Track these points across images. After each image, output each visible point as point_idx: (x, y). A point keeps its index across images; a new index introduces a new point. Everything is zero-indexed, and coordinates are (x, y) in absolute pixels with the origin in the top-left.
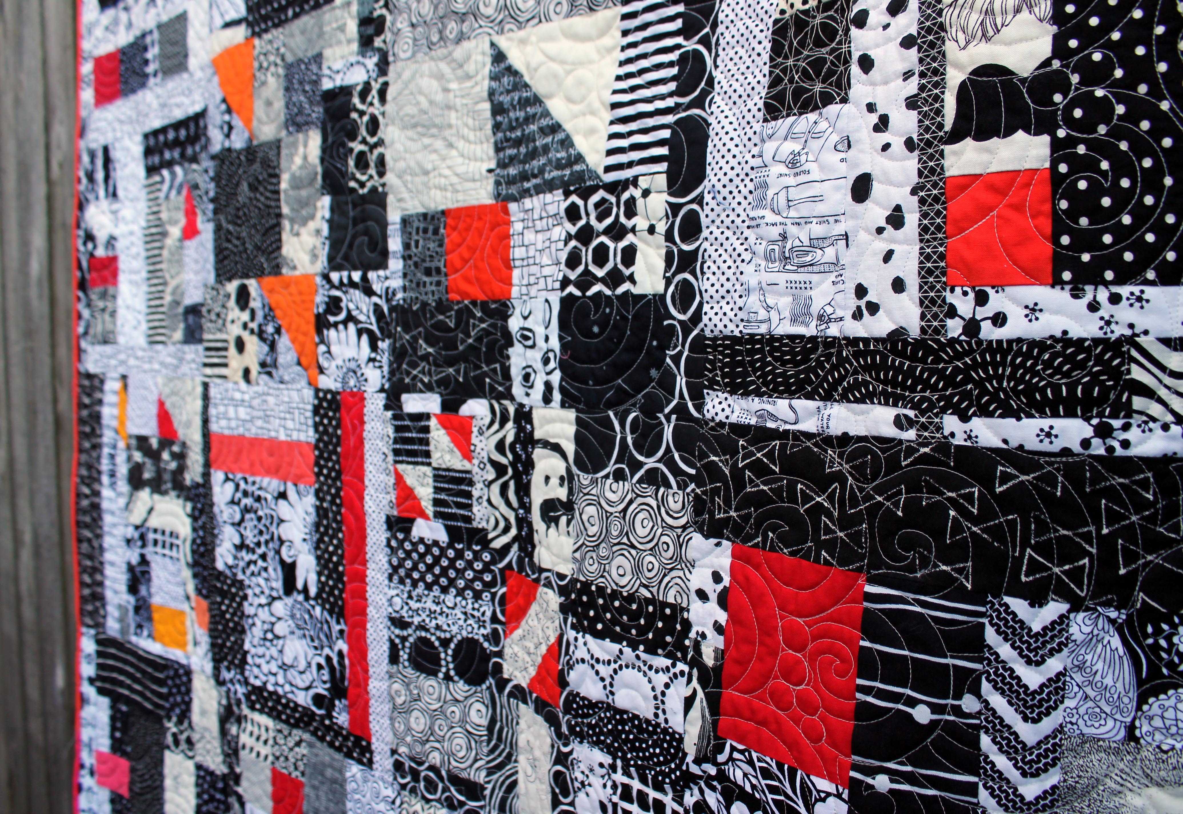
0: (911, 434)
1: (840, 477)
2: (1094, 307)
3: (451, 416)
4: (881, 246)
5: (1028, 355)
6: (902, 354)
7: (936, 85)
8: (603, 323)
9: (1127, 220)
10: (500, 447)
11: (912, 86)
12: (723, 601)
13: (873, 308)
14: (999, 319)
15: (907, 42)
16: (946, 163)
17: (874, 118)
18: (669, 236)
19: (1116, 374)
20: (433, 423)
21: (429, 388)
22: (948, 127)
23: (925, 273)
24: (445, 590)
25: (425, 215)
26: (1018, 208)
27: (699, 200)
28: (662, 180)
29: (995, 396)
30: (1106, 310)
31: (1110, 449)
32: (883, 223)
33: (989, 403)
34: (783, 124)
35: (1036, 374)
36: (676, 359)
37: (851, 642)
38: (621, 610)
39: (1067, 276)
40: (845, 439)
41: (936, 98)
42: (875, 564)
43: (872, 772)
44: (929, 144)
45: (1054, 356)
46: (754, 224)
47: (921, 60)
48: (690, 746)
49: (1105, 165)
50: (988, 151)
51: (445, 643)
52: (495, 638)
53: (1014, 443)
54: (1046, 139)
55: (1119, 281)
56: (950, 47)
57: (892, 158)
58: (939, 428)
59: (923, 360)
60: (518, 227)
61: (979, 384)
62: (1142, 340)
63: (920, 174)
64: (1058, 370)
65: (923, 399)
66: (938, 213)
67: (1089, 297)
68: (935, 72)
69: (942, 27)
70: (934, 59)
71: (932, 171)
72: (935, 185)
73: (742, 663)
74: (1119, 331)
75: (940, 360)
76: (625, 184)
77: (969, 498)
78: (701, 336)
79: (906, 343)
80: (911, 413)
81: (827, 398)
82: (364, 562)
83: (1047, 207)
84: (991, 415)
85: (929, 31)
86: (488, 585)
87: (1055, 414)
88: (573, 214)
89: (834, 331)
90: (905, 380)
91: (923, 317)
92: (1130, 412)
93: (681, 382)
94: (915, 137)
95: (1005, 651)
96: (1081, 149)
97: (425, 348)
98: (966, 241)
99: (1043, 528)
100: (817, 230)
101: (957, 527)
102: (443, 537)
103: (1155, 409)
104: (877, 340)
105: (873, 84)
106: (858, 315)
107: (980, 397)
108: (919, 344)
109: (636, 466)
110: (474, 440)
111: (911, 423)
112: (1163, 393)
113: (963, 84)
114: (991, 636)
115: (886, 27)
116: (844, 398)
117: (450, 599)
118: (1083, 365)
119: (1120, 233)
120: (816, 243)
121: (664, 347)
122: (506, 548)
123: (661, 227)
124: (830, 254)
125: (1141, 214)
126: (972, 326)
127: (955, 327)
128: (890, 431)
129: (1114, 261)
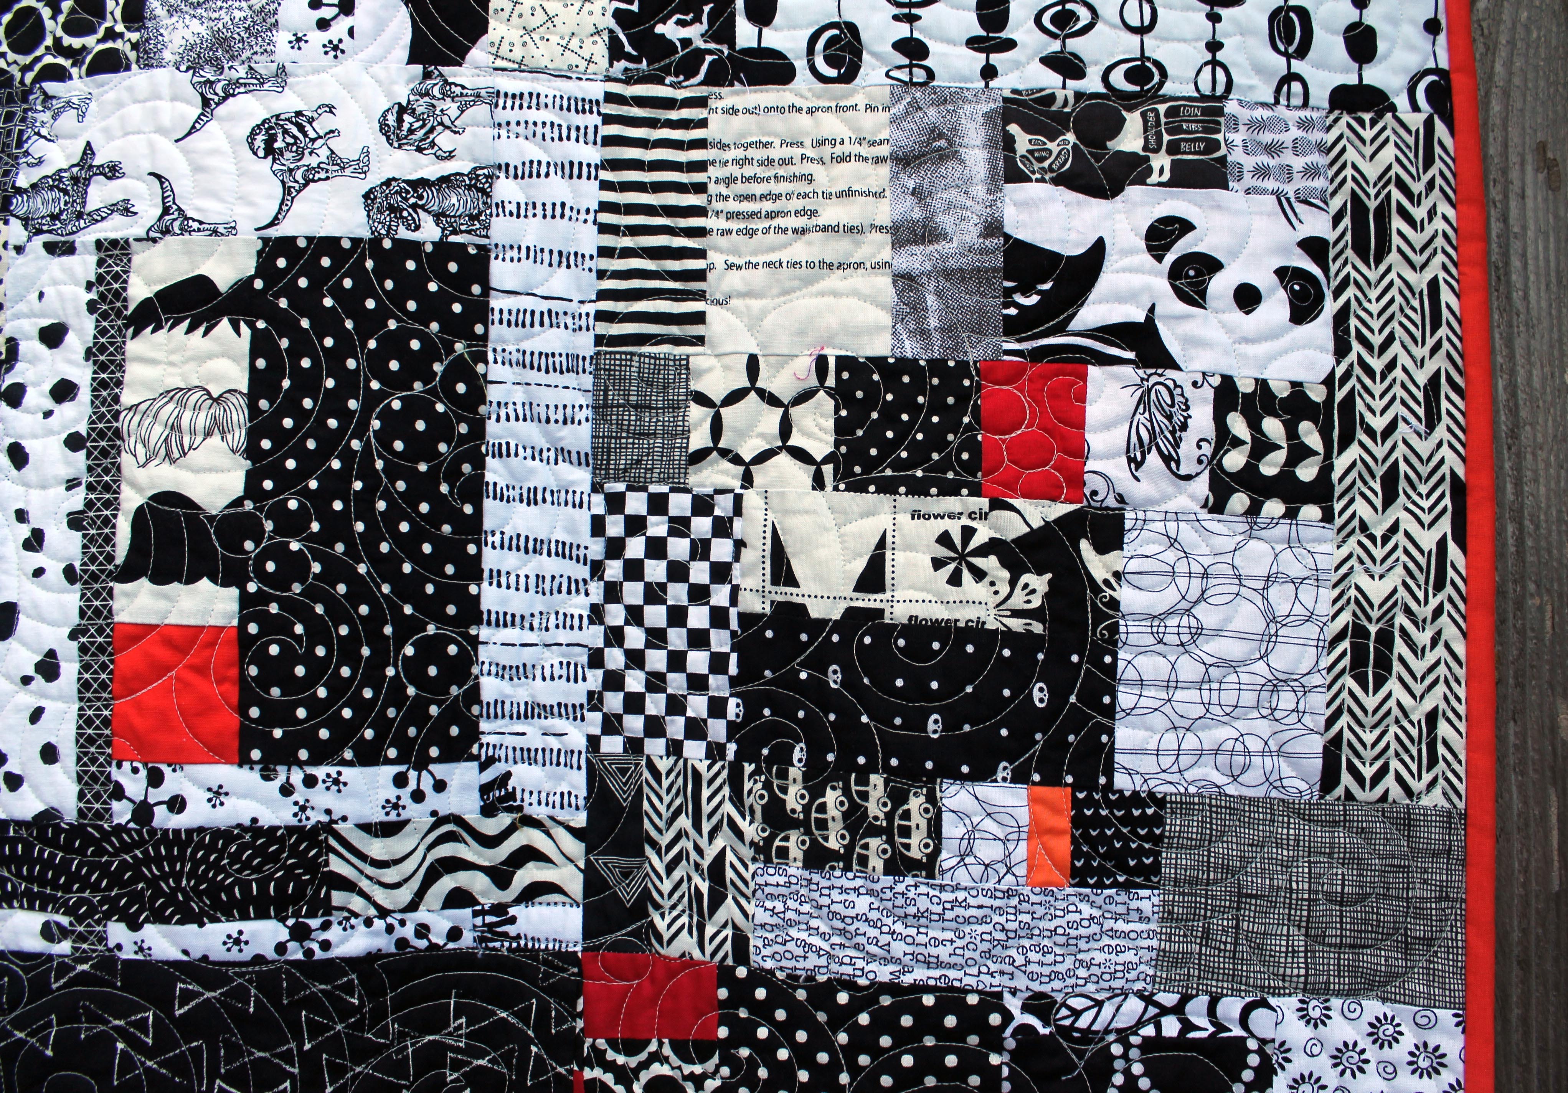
0: (65, 947)
2: (287, 790)
4: (28, 700)
5: (211, 848)
6: (53, 843)
7: (107, 504)
9: (322, 692)
11: (77, 500)
13: (14, 782)
14: (177, 804)
15: (74, 442)
16: (116, 605)
17: (25, 531)
19: (313, 866)
22: (120, 560)
23: (84, 741)
26: (201, 670)
29: (171, 899)
30: (301, 794)
31: (309, 953)
32: (30, 671)
33: (164, 906)
35: (220, 870)
39: (256, 754)
41: (107, 521)
44: (94, 577)
45: (242, 848)
47: (90, 469)
49: (299, 629)
50: (166, 597)
53: (196, 954)
54: (234, 592)
55: (315, 761)
56: (126, 459)
57: (47, 588)
58: (102, 939)
59: (81, 851)
61: (152, 883)
62: (340, 827)
63: (82, 614)
64: (247, 865)
65: (81, 902)
66: (104, 667)
67: (281, 779)
68: (107, 488)
69: (118, 434)
70: (107, 471)
71: (97, 612)
72: (100, 631)
74: (316, 817)
75: (103, 852)
77: (142, 1025)
79: (58, 829)
80: (65, 920)
83: (234, 672)
84: (167, 921)
85: (102, 435)
87: (245, 917)
90: (56, 877)
91: (81, 796)
92: (329, 909)
94: (77, 565)
96: (274, 608)
98: (137, 703)
99: (234, 1052)
101: (127, 1062)
103: (357, 903)
104: (19, 824)
105: (27, 485)
107: (153, 898)
108: (76, 830)
111: (64, 933)
112: (364, 884)
113: (140, 511)
115: (48, 414)
118: (274, 858)
119: (315, 706)
125: (338, 687)
126: (143, 811)
127: (122, 812)
128: (35, 944)
129: (309, 739)
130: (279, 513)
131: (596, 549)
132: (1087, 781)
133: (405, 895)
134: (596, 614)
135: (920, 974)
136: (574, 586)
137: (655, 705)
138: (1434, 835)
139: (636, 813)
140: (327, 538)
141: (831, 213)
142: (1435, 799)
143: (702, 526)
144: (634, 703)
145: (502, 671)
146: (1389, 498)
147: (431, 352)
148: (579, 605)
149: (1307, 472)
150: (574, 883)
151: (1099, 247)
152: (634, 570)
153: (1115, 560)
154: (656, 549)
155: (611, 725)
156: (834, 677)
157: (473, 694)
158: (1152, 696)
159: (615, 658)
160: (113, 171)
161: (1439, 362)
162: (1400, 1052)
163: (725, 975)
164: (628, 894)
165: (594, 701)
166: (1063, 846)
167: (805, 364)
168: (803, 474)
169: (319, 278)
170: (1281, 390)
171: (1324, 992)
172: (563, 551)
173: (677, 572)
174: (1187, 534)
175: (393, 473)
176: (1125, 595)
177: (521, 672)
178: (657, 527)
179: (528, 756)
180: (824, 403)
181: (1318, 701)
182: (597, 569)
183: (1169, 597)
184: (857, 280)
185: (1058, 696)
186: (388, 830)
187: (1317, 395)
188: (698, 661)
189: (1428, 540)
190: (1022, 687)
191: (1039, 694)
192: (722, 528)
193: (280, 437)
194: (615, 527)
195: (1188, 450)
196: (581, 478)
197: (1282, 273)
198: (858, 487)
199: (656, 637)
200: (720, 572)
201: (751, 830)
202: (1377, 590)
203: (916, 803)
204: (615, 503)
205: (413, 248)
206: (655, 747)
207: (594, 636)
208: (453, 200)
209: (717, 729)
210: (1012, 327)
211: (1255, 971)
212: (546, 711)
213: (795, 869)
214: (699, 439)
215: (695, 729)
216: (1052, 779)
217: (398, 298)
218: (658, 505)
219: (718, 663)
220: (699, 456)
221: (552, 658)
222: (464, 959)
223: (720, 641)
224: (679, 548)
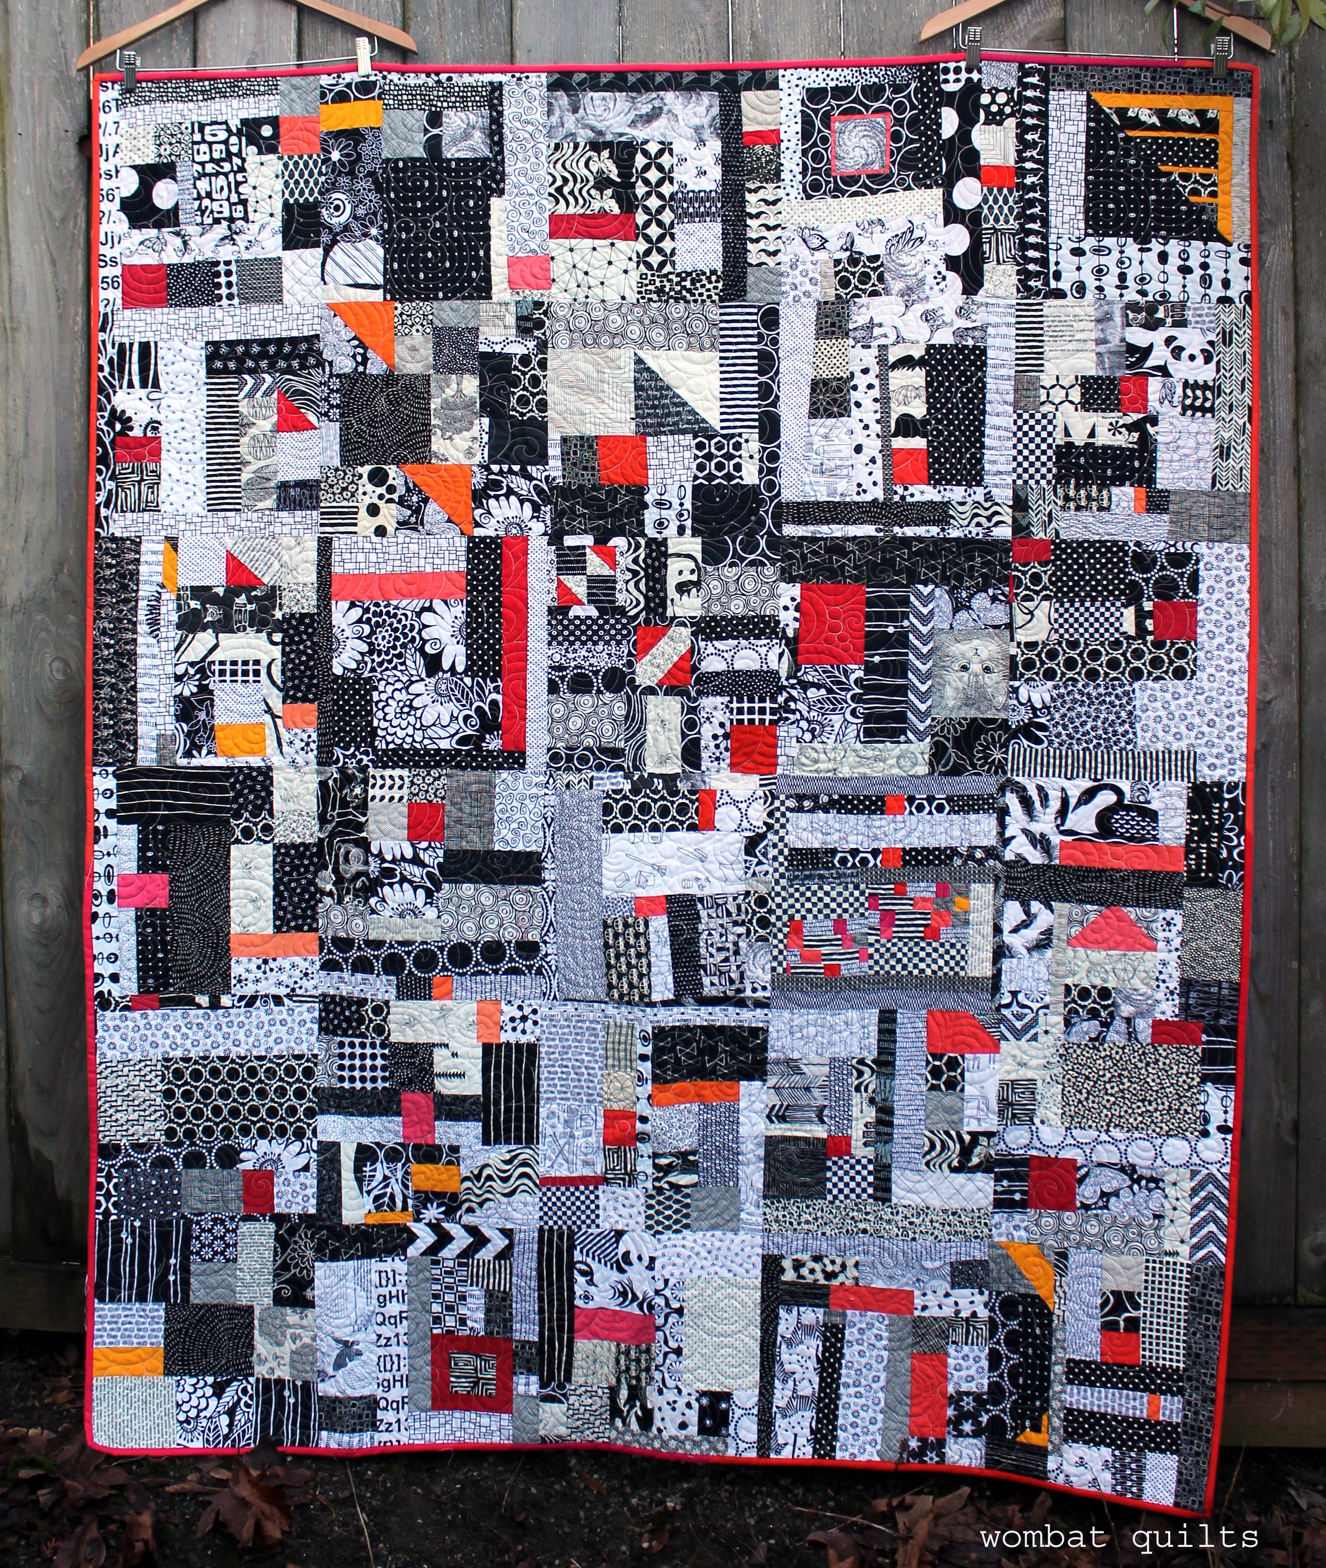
0: (882, 534)
1: (853, 552)
2: (939, 492)
3: (602, 547)
4: (867, 470)
5: (921, 507)
6: (877, 507)
7: (887, 417)
8: (722, 497)
9: (948, 466)
10: (635, 561)
11: (878, 416)
12: (797, 609)
13: (865, 491)
14: (912, 495)
15: (876, 400)
16: (892, 443)
17: (862, 425)
18: (761, 460)
19: (945, 512)
20: (588, 550)
21: (585, 532)
22: (892, 431)
23: (885, 480)
24: (595, 643)
25: (582, 438)
26: (917, 460)
27: (779, 447)
28: (756, 436)
29: (912, 520)
30: (942, 493)
31: (944, 536)
32: (867, 462)
33: (909, 522)
34: (819, 421)
35: (923, 512)
36: (766, 512)
37: (861, 611)
38: (737, 625)
39: (932, 482)
40: (855, 538)
41: (887, 421)
42: (869, 580)
43: (872, 656)
44: (885, 436)
45: (929, 507)
46: (807, 458)
47: (881, 407)
48: (783, 674)
49: (942, 449)
50: (906, 441)
51: (596, 673)
52: (630, 664)
53: (917, 535)
54: (925, 439)
55: (946, 484)
56: (892, 405)
57: (870, 440)
58: (892, 531)
59: (885, 509)
60: (653, 449)
61: (906, 516)
62: (952, 502)
63: (882, 446)
64: (930, 511)
65: (886, 522)
66: (890, 460)
67: (938, 489)
68: (887, 412)
69: (888, 398)
70: (886, 408)
71: (887, 446)
72: (888, 451)
73: (809, 631)
74: (946, 499)
75: (891, 508)
76: (733, 436)
77: (904, 553)
78: (780, 503)
79: (878, 503)
80: (881, 527)
81: (847, 523)
82: (526, 638)
83: (925, 461)
84: (910, 526)
85: (884, 398)
86: (624, 637)
87: (929, 525)
88: (700, 446)
89: (848, 499)
90: (878, 516)
91: (884, 494)
92: (949, 524)
93: (769, 522)
94: (879, 433)
95: (917, 603)
96: (935, 444)
97: (580, 510)
98: (900, 469)
99: (926, 561)
100: (839, 463)
101: (900, 564)
102: (595, 613)
103: (955, 523)
104: (866, 502)
105: (861, 412)
106: (858, 493)
107: (906, 520)
108: (883, 503)
109: (742, 559)
110: (618, 558)
111: (880, 530)
112: (957, 518)
113: (897, 418)
114: (912, 598)
115: (866, 393)
116: (854, 523)
117: (600, 647)
118: (936, 510)
119: (946, 470)
120: (838, 467)
121: (759, 506)
122: (637, 615)
123: (757, 456)
124: (845, 472)
125: (952, 464)
126: (903, 498)
127: (897, 498)
128: (875, 534)
129: (945, 479)
130: (936, 418)
131: (1015, 428)
132: (1149, 486)
133: (966, 522)
134: (1015, 446)
135: (1106, 538)
136: (1009, 439)
137: (1032, 471)
138: (1241, 499)
139: (1027, 500)
140: (948, 425)
141: (1079, 336)
142: (1242, 490)
143: (1044, 422)
144: (1026, 470)
145: (990, 462)
146: (1231, 410)
147: (972, 376)
148: (1010, 444)
149: (1208, 405)
150: (1010, 521)
151: (1151, 345)
152: (1026, 434)
153: (1156, 428)
154: (1032, 428)
155: (1019, 477)
156: (1082, 460)
157: (983, 469)
158: (1166, 464)
159: (1020, 458)
160: (880, 325)
161: (1245, 374)
162: (1233, 556)
163: (1053, 542)
164: (1024, 523)
165: (1014, 470)
166: (1144, 503)
167: (1072, 378)
168: (1072, 407)
169: (942, 355)
170: (1201, 383)
171: (1213, 541)
172: (1006, 429)
173: (1038, 434)
174: (1175, 421)
175: (964, 408)
176: (1158, 438)
177: (995, 462)
178: (1032, 422)
179: (996, 486)
180: (1077, 388)
181: (1210, 465)
182: (1015, 434)
183: (1170, 438)
184: (1086, 354)
185: (1141, 464)
186: (962, 504)
187: (1211, 384)
188: (1044, 458)
189: (1241, 422)
190: (1132, 462)
191: (1137, 464)
192: (1050, 422)
193: (935, 398)
194: (1020, 422)
195: (1176, 399)
196: (1010, 409)
197: (1202, 351)
198: (1087, 410)
199: (1032, 452)
200: (1050, 434)
201: (1060, 503)
202: (1226, 435)
203: (1105, 492)
204: (1020, 416)
205: (966, 347)
206: (1032, 482)
207: (1014, 452)
208: (977, 334)
209: (1049, 476)
210: (1128, 367)
211: (1195, 536)
212: (1001, 473)
213: (1072, 512)
214: (1043, 398)
215: (1043, 477)
216: (1140, 486)
217: (963, 361)
218: (1032, 416)
219: (1050, 459)
220: (1043, 403)
221: (1002, 459)
222: (979, 541)
223: (1050, 453)
224: (1038, 428)
